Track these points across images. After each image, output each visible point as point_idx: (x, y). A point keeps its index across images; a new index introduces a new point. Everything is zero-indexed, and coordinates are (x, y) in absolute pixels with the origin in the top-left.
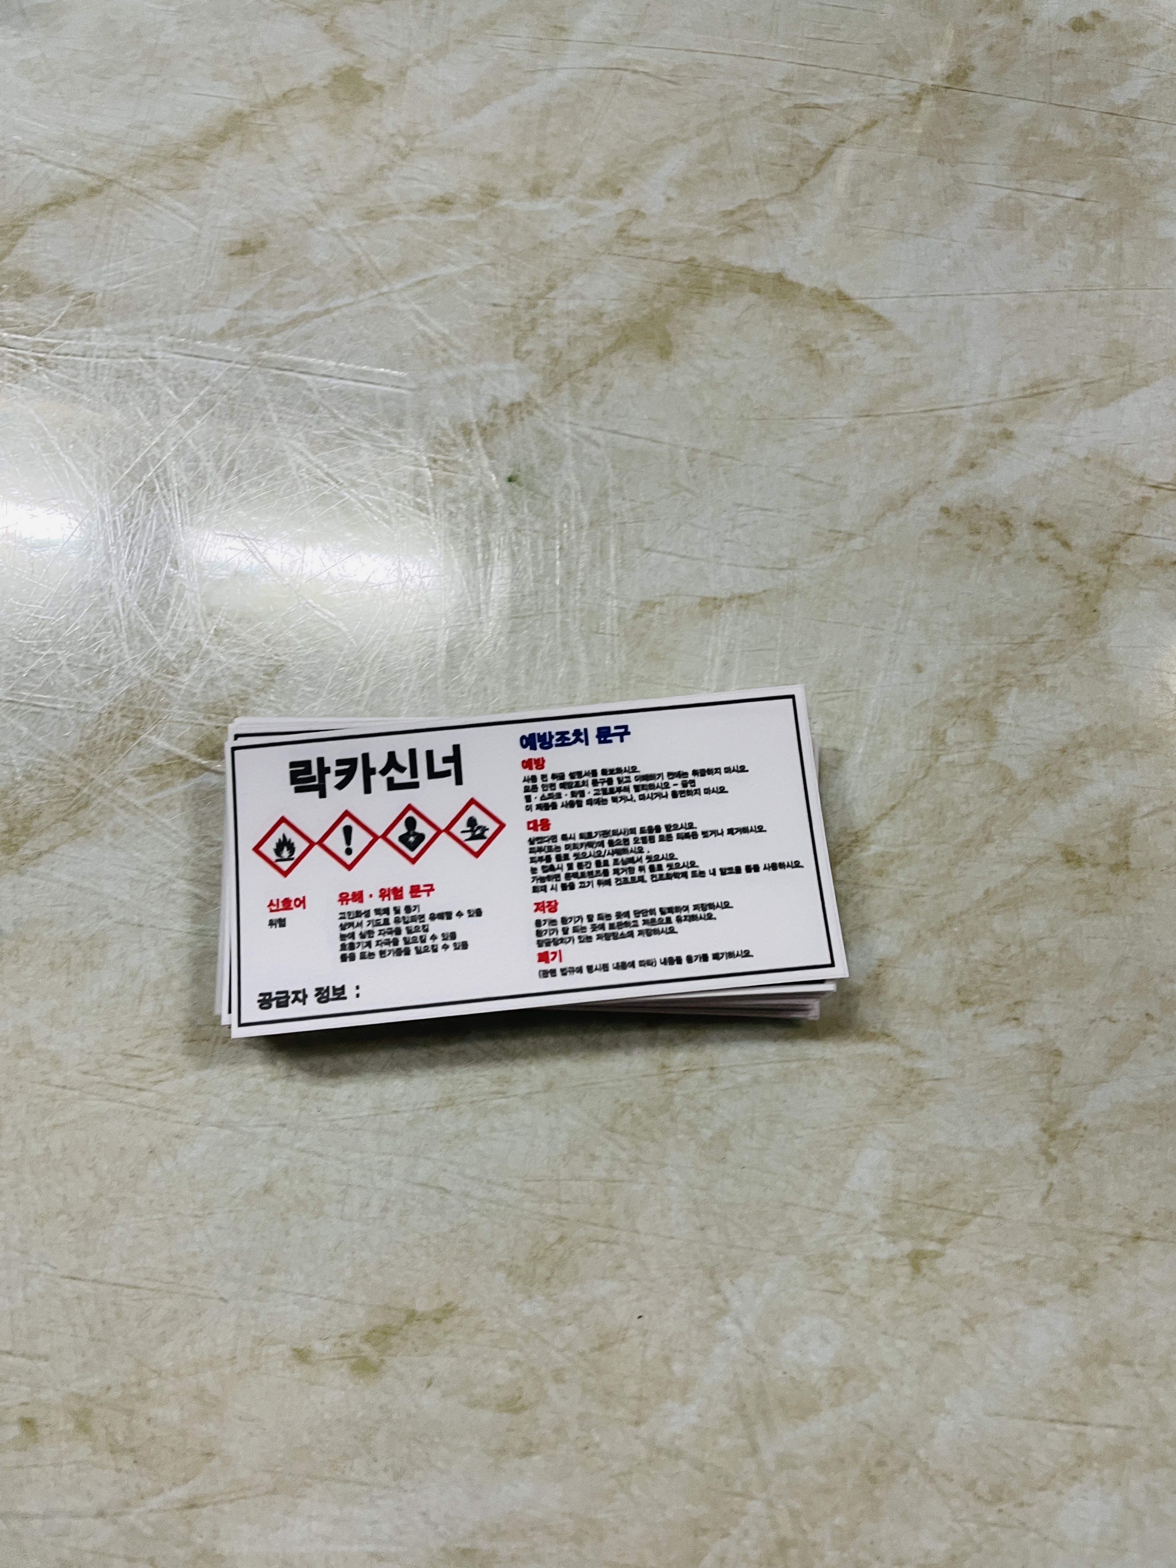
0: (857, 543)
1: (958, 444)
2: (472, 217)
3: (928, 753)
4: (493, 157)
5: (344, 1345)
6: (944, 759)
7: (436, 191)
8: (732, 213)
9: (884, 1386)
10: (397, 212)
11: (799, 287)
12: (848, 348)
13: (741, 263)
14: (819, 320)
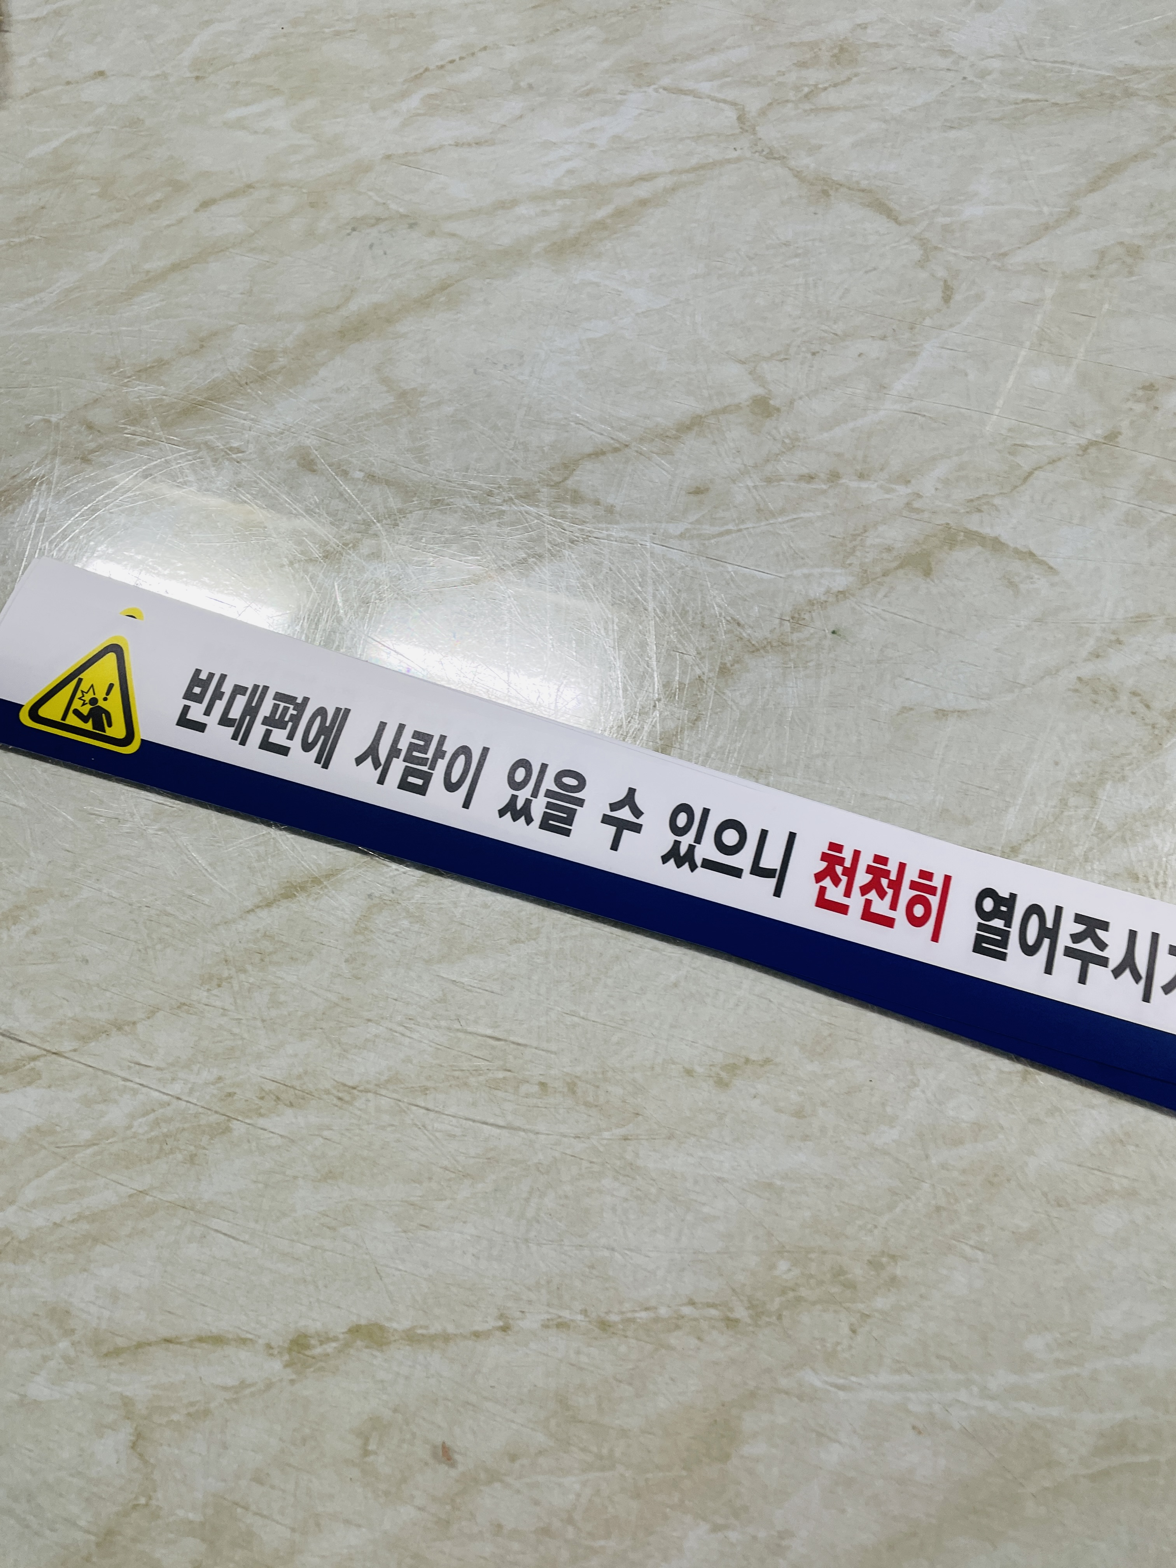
0: (1028, 690)
1: (1091, 644)
2: (824, 487)
3: (1057, 809)
4: (839, 455)
5: (711, 1070)
6: (1066, 813)
7: (805, 471)
8: (972, 501)
9: (1001, 1136)
10: (783, 480)
11: (1008, 546)
12: (1032, 583)
13: (975, 529)
14: (1016, 566)
